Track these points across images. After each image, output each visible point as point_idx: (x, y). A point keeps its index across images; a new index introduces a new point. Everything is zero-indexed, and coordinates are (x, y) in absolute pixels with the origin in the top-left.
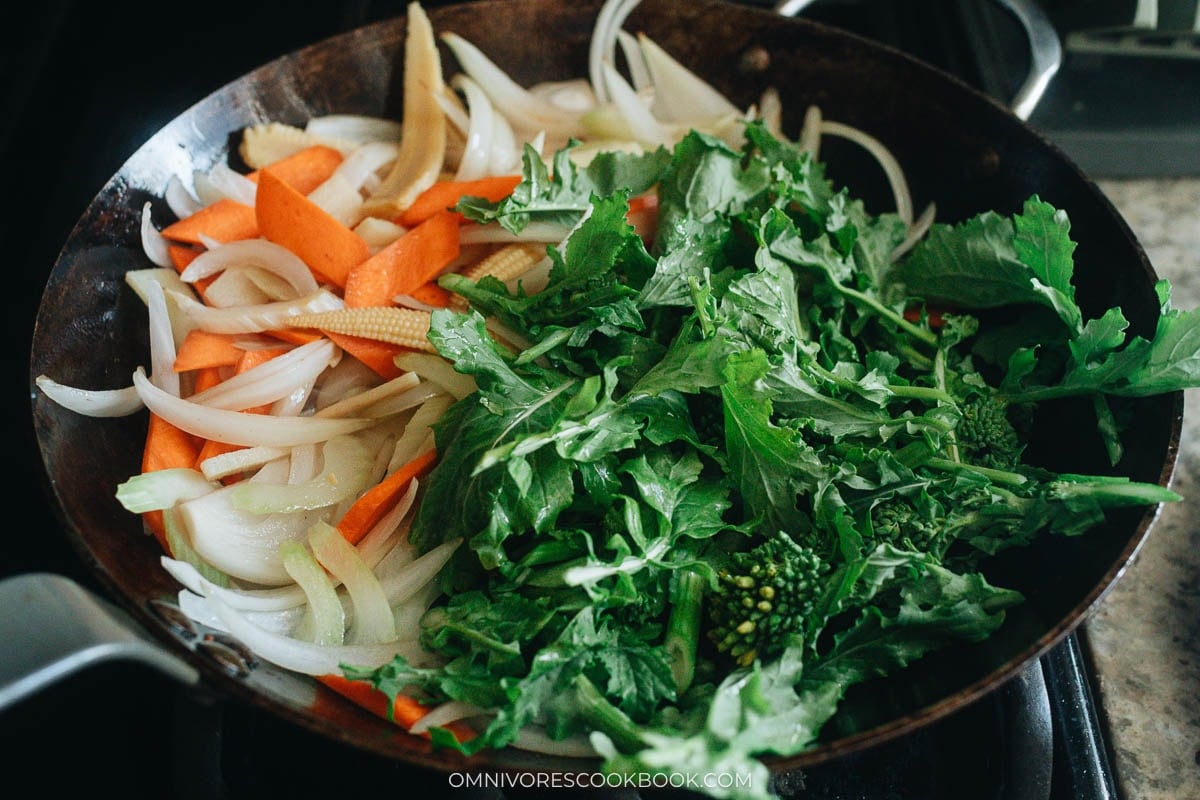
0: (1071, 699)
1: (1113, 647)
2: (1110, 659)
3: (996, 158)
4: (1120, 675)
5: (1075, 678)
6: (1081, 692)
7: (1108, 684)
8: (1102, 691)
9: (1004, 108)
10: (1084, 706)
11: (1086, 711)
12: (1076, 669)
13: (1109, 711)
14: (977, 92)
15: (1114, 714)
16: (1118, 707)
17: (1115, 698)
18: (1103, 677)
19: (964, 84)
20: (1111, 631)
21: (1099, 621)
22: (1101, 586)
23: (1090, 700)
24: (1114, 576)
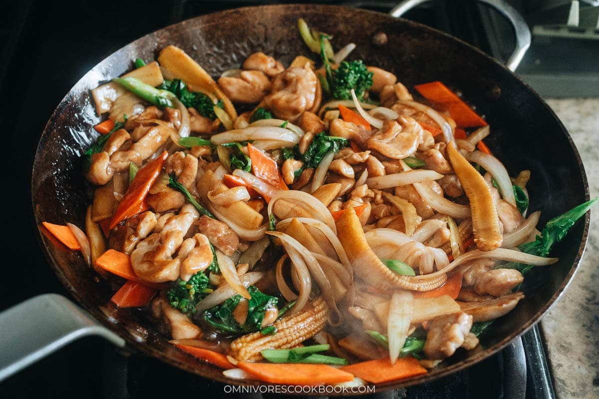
0: (535, 354)
1: (554, 330)
2: (553, 335)
3: (499, 90)
4: (557, 343)
5: (536, 344)
6: (539, 351)
7: (551, 347)
8: (548, 350)
9: (503, 66)
10: (541, 358)
11: (541, 360)
12: (537, 339)
13: (552, 360)
14: (490, 57)
15: (554, 361)
16: (556, 358)
17: (555, 354)
18: (549, 344)
19: (483, 53)
20: (553, 322)
21: (547, 317)
22: (552, 300)
23: (543, 355)
24: (558, 295)
